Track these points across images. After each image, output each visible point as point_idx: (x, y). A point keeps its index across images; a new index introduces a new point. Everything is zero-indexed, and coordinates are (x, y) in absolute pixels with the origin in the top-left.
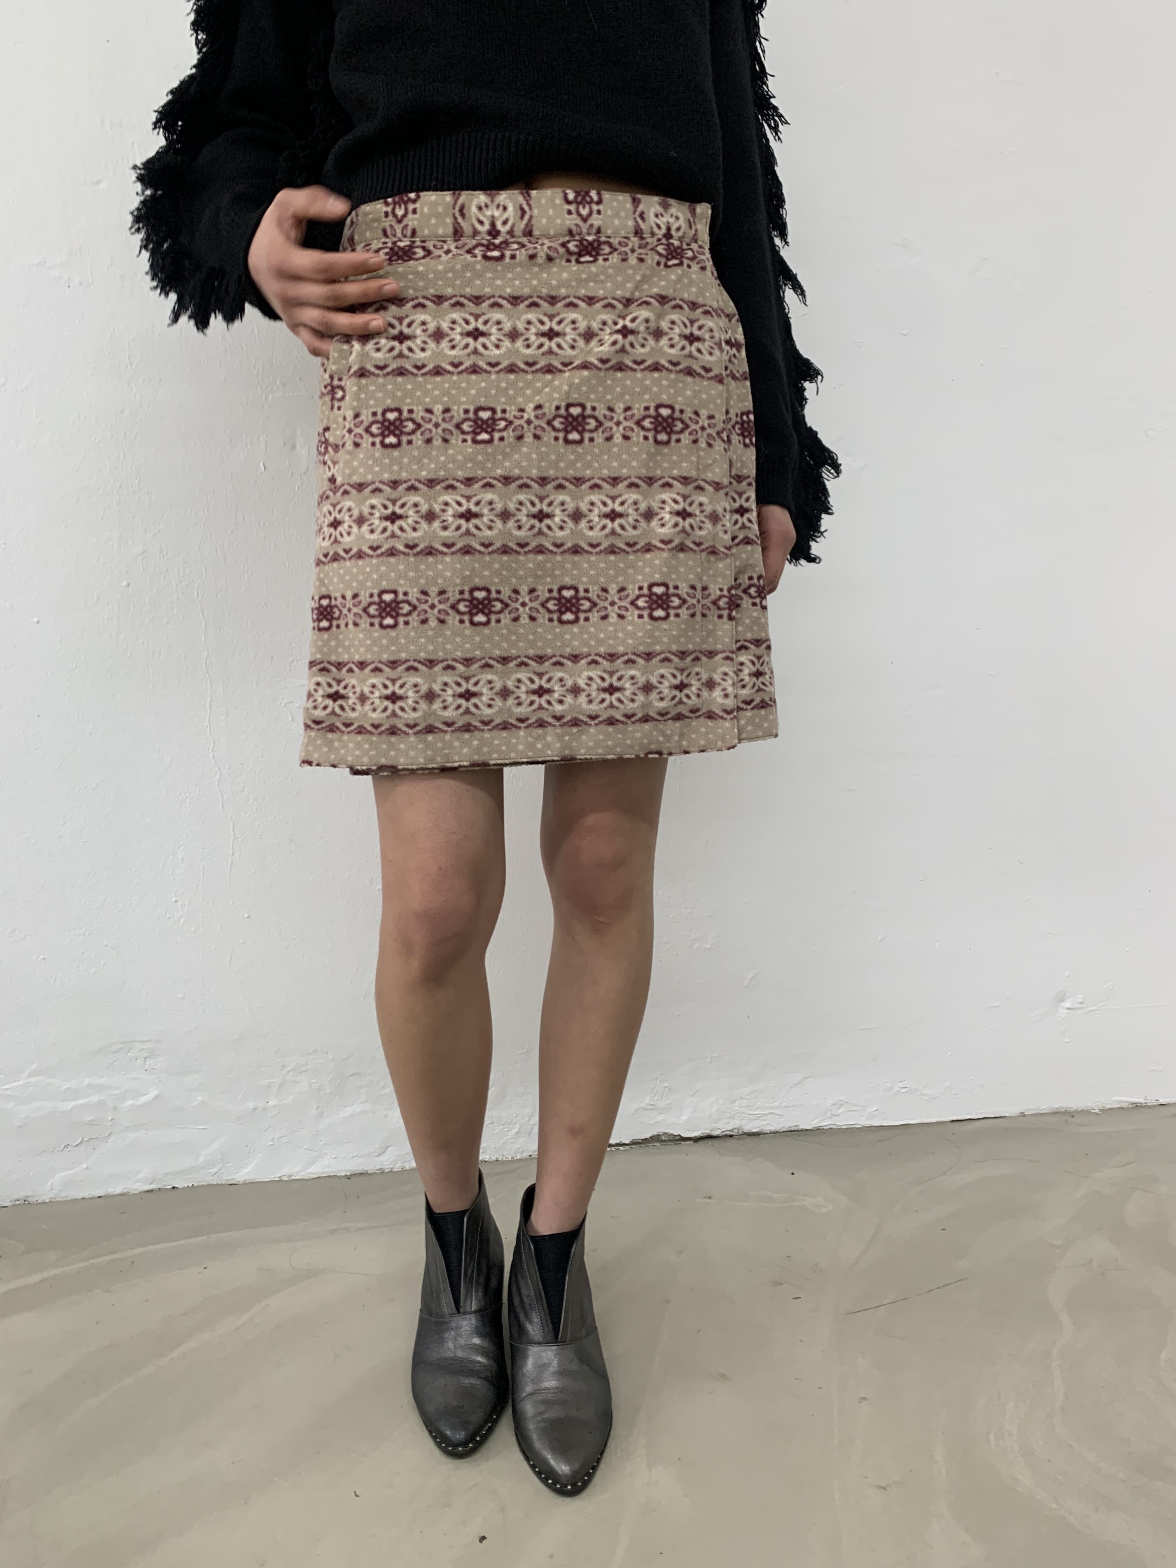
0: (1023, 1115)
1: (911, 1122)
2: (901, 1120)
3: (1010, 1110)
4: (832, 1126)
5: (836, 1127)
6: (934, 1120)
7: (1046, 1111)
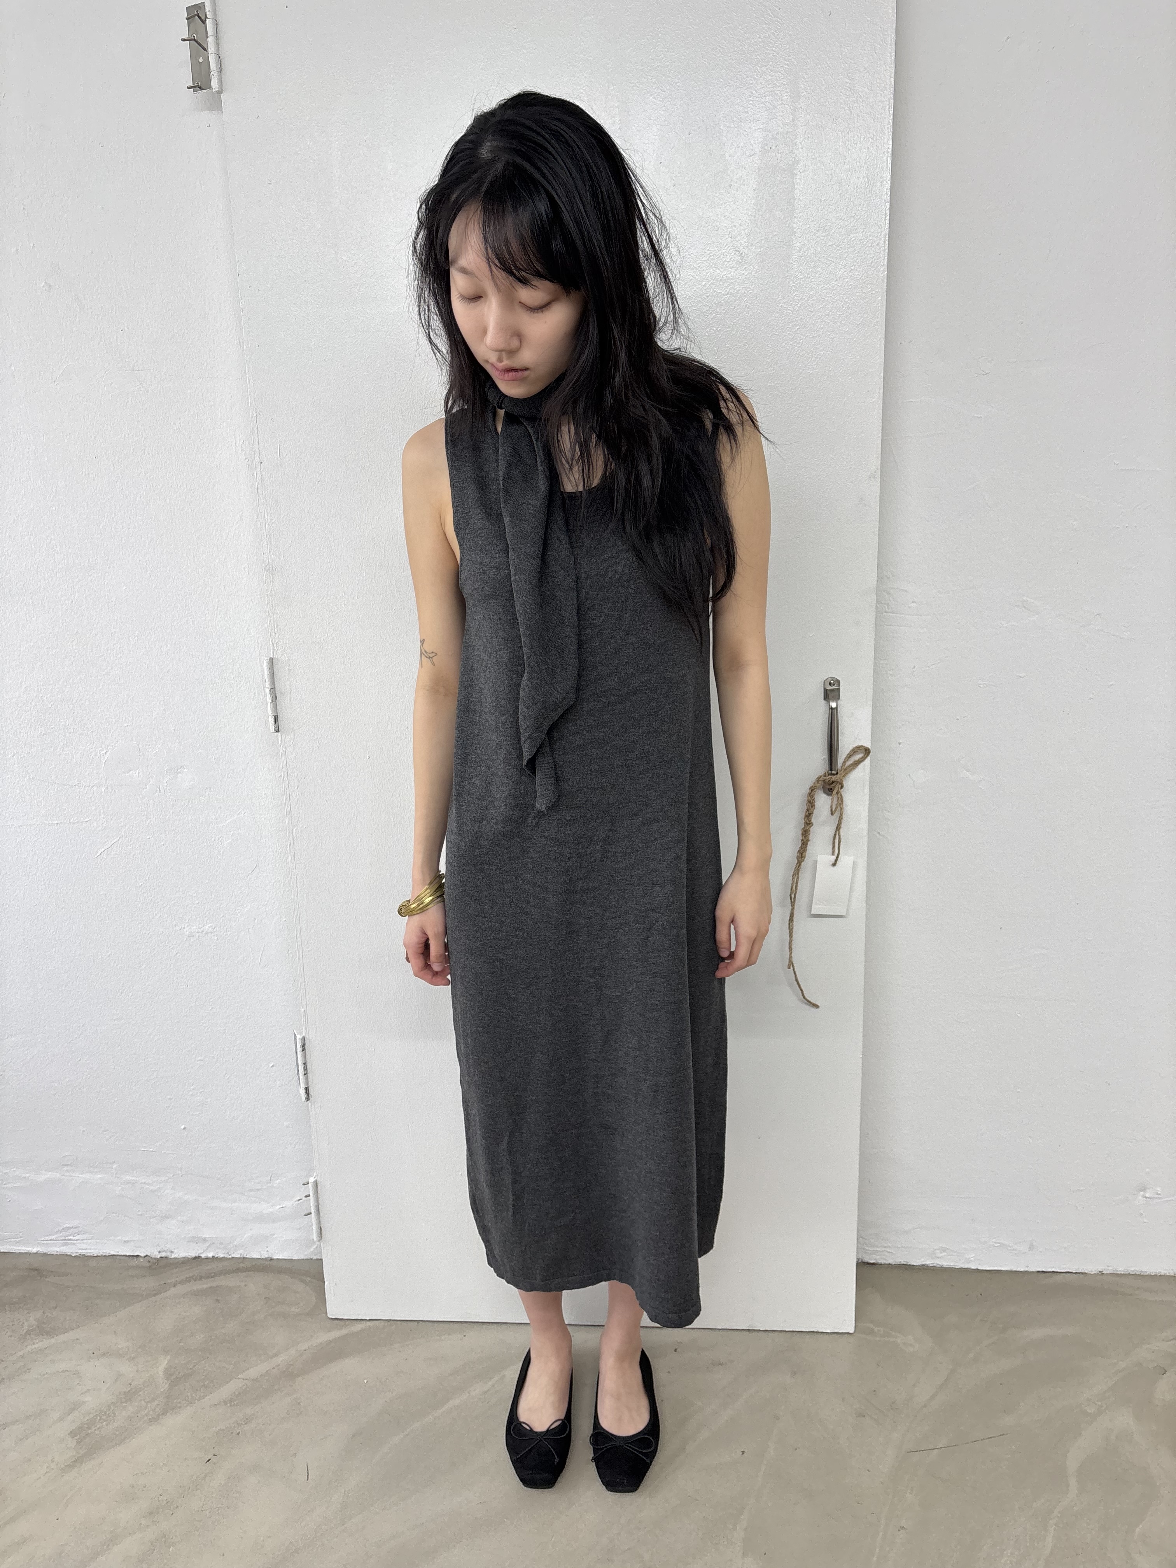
0: (1101, 1274)
1: (1002, 1269)
2: (994, 1266)
3: (1091, 1268)
4: (935, 1265)
5: (938, 1266)
6: (1022, 1270)
7: (1122, 1273)
